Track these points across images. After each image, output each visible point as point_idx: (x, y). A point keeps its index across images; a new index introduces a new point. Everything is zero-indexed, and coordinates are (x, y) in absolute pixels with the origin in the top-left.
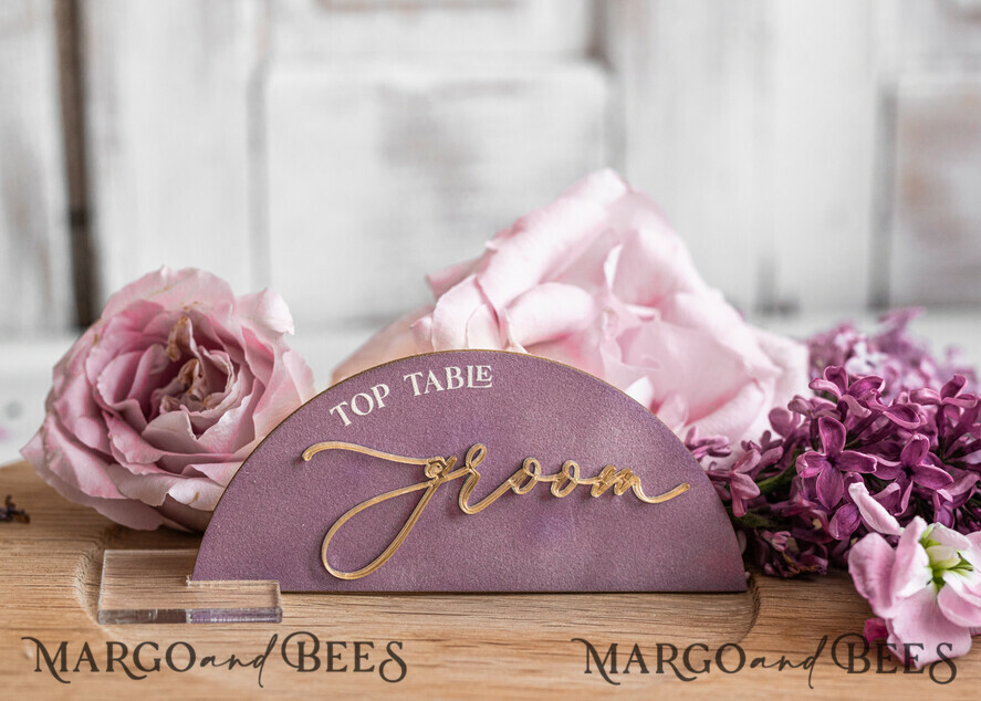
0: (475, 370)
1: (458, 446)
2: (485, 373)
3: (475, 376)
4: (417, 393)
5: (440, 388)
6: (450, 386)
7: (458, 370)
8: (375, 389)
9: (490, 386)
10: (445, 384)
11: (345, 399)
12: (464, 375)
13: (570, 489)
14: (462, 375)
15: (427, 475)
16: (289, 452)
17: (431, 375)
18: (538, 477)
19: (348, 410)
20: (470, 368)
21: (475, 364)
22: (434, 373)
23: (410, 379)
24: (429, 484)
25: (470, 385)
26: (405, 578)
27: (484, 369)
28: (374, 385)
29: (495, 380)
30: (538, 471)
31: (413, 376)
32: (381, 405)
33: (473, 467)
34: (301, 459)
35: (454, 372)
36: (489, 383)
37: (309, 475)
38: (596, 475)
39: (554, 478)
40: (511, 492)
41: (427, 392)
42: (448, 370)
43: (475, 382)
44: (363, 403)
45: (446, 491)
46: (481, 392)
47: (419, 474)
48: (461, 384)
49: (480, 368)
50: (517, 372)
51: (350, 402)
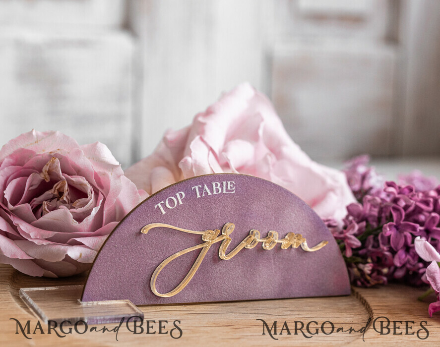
0: (227, 184)
1: (218, 223)
2: (232, 186)
3: (227, 187)
4: (199, 196)
5: (210, 194)
6: (215, 193)
7: (219, 184)
8: (178, 195)
9: (234, 192)
10: (212, 192)
11: (163, 200)
12: (222, 187)
13: (273, 245)
14: (220, 187)
15: (203, 239)
16: (134, 229)
17: (206, 187)
18: (257, 239)
19: (164, 206)
20: (225, 183)
21: (227, 181)
22: (208, 186)
23: (195, 189)
24: (204, 245)
25: (225, 192)
27: (231, 183)
28: (177, 192)
29: (236, 189)
31: (197, 187)
32: (181, 203)
34: (140, 233)
35: (217, 185)
36: (233, 191)
37: (144, 242)
38: (283, 238)
39: (264, 240)
41: (203, 196)
42: (214, 184)
43: (227, 190)
44: (172, 202)
45: (213, 249)
46: (229, 195)
47: (200, 240)
48: (220, 191)
49: (229, 183)
50: (246, 185)
51: (165, 202)
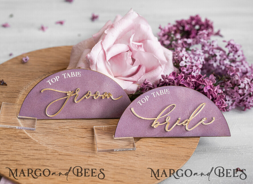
0: (77, 73)
1: (74, 88)
3: (77, 74)
4: (65, 78)
5: (70, 77)
6: (72, 76)
7: (74, 73)
8: (56, 77)
10: (71, 76)
11: (50, 79)
12: (75, 74)
13: (98, 97)
14: (74, 74)
15: (67, 95)
16: (38, 91)
17: (68, 74)
18: (91, 95)
20: (76, 72)
21: (77, 72)
22: (69, 74)
24: (68, 97)
25: (76, 76)
26: (63, 116)
27: (79, 73)
29: (81, 75)
30: (91, 94)
31: (64, 74)
32: (58, 80)
33: (77, 93)
34: (41, 92)
35: (73, 73)
38: (103, 94)
39: (94, 95)
40: (85, 98)
41: (67, 77)
42: (71, 73)
44: (54, 80)
45: (72, 98)
46: (79, 77)
48: (74, 76)
49: (78, 72)
50: (86, 73)
51: (51, 80)
